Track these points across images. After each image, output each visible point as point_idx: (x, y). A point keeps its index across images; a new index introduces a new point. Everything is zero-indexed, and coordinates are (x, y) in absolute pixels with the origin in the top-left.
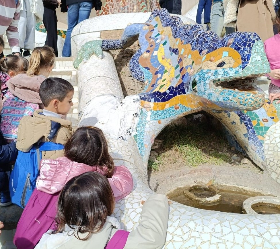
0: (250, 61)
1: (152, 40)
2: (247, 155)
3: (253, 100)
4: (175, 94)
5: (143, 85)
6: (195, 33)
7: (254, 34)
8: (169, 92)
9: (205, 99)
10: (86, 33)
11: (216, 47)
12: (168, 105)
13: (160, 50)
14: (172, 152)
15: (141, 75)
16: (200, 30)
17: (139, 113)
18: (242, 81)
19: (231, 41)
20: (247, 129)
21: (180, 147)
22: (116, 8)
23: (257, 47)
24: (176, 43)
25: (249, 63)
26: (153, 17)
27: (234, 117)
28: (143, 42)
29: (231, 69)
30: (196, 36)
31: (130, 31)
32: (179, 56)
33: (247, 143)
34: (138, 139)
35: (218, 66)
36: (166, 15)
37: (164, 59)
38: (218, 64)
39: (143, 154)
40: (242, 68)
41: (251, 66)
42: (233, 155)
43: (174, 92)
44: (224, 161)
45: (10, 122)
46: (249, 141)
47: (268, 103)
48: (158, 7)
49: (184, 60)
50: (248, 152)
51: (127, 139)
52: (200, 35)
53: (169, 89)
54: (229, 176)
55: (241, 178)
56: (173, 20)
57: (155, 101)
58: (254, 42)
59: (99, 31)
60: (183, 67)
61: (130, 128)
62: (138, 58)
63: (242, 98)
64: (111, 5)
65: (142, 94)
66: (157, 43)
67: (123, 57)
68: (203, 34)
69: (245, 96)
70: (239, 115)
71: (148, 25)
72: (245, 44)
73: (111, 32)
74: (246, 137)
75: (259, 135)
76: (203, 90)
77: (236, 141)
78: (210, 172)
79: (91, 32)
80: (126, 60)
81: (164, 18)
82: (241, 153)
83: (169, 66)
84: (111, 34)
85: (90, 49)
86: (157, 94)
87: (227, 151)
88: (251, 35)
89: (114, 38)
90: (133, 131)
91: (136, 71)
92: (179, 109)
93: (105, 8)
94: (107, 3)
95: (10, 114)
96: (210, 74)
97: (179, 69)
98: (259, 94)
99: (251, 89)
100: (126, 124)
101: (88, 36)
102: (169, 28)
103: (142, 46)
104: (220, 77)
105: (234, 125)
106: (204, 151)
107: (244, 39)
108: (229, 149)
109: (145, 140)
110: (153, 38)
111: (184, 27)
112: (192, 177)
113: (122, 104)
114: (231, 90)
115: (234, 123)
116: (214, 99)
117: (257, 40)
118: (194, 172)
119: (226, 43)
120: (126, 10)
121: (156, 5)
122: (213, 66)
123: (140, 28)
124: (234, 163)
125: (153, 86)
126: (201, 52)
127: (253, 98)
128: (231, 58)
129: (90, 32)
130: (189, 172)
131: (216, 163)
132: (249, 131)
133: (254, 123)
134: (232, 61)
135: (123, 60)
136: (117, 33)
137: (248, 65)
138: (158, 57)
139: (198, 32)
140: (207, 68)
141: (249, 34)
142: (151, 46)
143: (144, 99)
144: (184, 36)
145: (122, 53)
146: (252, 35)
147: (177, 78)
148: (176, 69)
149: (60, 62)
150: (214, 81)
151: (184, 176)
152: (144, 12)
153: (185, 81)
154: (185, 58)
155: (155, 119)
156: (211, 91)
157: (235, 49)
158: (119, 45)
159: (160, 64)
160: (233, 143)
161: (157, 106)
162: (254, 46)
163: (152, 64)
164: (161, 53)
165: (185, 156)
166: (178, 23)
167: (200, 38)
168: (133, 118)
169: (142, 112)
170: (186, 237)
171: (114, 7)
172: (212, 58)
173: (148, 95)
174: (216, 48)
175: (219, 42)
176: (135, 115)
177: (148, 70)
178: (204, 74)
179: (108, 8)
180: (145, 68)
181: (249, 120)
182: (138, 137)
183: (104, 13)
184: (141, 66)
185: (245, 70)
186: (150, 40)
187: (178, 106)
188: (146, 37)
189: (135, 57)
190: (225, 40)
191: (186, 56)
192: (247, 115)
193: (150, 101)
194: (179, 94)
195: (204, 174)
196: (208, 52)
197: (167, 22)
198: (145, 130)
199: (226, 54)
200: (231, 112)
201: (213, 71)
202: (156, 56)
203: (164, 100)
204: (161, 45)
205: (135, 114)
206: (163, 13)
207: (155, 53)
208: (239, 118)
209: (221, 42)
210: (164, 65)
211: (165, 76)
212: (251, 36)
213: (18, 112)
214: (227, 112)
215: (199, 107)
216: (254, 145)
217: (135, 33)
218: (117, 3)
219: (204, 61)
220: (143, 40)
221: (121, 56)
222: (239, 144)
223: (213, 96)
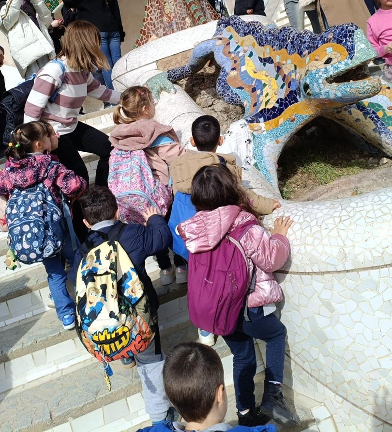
0: (355, 50)
1: (233, 55)
2: (384, 153)
3: (370, 86)
4: (286, 106)
5: (228, 113)
6: (286, 35)
7: (351, 24)
8: (279, 106)
9: (323, 99)
10: (137, 69)
11: (317, 45)
12: (281, 119)
13: (248, 64)
14: (298, 176)
15: (236, 97)
16: (292, 32)
17: (251, 139)
18: (353, 71)
19: (330, 36)
20: (374, 123)
21: (305, 167)
22: (159, 26)
23: (358, 36)
24: (267, 51)
25: (356, 53)
26: (222, 28)
27: (356, 113)
28: (224, 60)
29: (339, 62)
30: (289, 39)
31: (200, 52)
32: (275, 64)
33: (379, 138)
34: (260, 167)
35: (325, 63)
36: (239, 23)
37: (256, 72)
38: (325, 61)
39: (271, 181)
40: (350, 59)
41: (358, 55)
42: (369, 159)
43: (283, 104)
44: (361, 168)
45: (121, 179)
46: (381, 136)
47: (387, 89)
48: (211, 11)
49: (283, 67)
50: (384, 148)
51: (249, 168)
52: (294, 36)
53: (277, 102)
54: (372, 181)
55: (385, 180)
56: (253, 27)
57: (265, 120)
58: (353, 32)
59: (154, 62)
60: (285, 75)
61: (247, 157)
62: (226, 79)
63: (359, 87)
64: (151, 25)
65: (247, 117)
66: (240, 57)
67: (193, 86)
68: (297, 35)
69: (361, 84)
70: (361, 111)
71: (221, 39)
72: (345, 36)
73: (171, 58)
74: (376, 132)
75: (389, 126)
76: (317, 90)
77: (366, 142)
78: (349, 184)
79: (144, 66)
80: (198, 87)
81: (239, 27)
82: (377, 154)
83: (267, 79)
84: (171, 61)
85: (156, 86)
86: (265, 112)
87: (360, 157)
88: (348, 26)
89: (176, 64)
90: (251, 160)
91: (228, 94)
92: (296, 119)
93: (145, 31)
94: (145, 23)
95: (119, 170)
96: (320, 74)
97: (280, 78)
98: (374, 78)
99: (364, 77)
100: (241, 153)
101: (142, 71)
102: (250, 36)
103: (224, 65)
104: (331, 73)
105: (359, 123)
106: (335, 164)
107: (343, 31)
108: (362, 155)
109: (267, 166)
110: (233, 52)
111: (270, 32)
112: (331, 196)
113: (229, 134)
114: (345, 83)
115: (358, 120)
116: (332, 97)
117: (356, 29)
118: (332, 188)
119: (326, 39)
120: (175, 26)
121: (209, 9)
122: (320, 64)
123: (212, 45)
124: (373, 167)
125: (255, 105)
126: (301, 54)
127: (370, 84)
128: (336, 53)
129: (142, 65)
130: (326, 190)
131: (352, 173)
132: (377, 124)
133: (380, 114)
134: (338, 55)
135: (195, 88)
136: (178, 58)
137: (355, 54)
138: (248, 72)
139: (290, 34)
140: (314, 68)
141: (347, 25)
142: (235, 62)
143: (252, 121)
144: (274, 42)
145: (190, 80)
146: (350, 25)
147: (282, 87)
148: (276, 79)
149: (106, 115)
150: (327, 79)
151: (322, 197)
152: (203, 24)
153: (293, 88)
154: (283, 65)
155: (271, 140)
156: (327, 90)
157: (337, 43)
158: (187, 71)
159: (253, 79)
160: (364, 147)
161: (269, 125)
162: (355, 36)
163: (244, 82)
164: (250, 66)
165: (314, 175)
166: (260, 29)
167: (296, 40)
168: (247, 145)
169: (254, 136)
170: (351, 214)
171: (157, 26)
172: (317, 57)
173: (254, 116)
174: (317, 47)
175: (318, 39)
176: (248, 142)
177: (242, 90)
178: (313, 75)
179: (148, 29)
180: (238, 88)
181: (374, 113)
182: (259, 165)
183: (144, 37)
184: (232, 88)
185: (354, 60)
186: (230, 56)
187: (293, 117)
188: (224, 54)
189: (221, 79)
190: (324, 37)
191: (284, 62)
192: (369, 109)
193: (260, 122)
194: (291, 104)
195: (344, 188)
196: (309, 53)
197: (244, 30)
198: (264, 155)
199: (329, 50)
200: (351, 109)
201: (323, 70)
202: (246, 71)
203: (275, 116)
204: (247, 58)
205: (248, 140)
206: (235, 21)
207: (243, 69)
208: (361, 113)
209: (320, 39)
210: (259, 79)
211: (266, 90)
212: (349, 28)
213: (126, 166)
214: (347, 110)
215: (317, 111)
216: (388, 138)
217: (207, 52)
218: (159, 20)
219: (309, 62)
220: (222, 58)
221: (191, 85)
222: (371, 144)
223: (330, 94)
